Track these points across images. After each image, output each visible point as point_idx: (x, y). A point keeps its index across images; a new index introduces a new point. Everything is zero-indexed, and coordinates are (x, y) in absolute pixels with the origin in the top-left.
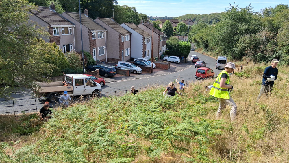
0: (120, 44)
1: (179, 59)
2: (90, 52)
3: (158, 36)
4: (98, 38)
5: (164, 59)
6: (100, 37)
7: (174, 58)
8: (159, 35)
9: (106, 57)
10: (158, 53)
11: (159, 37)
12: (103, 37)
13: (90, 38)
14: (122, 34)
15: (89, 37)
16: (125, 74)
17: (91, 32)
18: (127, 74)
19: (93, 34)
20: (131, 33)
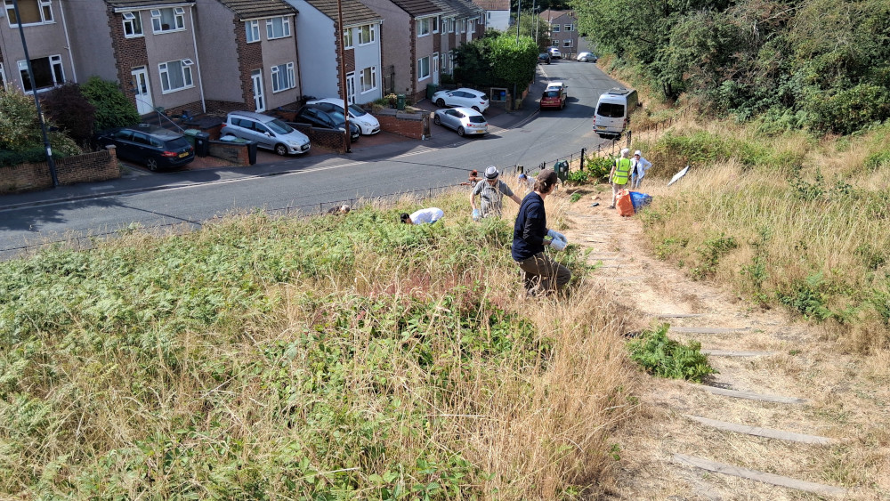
0: (239, 50)
1: (483, 98)
2: (119, 82)
3: (410, 18)
4: (156, 32)
5: (435, 99)
6: (165, 27)
7: (465, 95)
8: (410, 14)
9: (200, 96)
10: (413, 80)
11: (413, 23)
12: (181, 26)
13: (116, 34)
14: (244, 16)
15: (109, 29)
16: (234, 160)
17: (113, 12)
18: (241, 160)
19: (124, 19)
20: (297, 12)
